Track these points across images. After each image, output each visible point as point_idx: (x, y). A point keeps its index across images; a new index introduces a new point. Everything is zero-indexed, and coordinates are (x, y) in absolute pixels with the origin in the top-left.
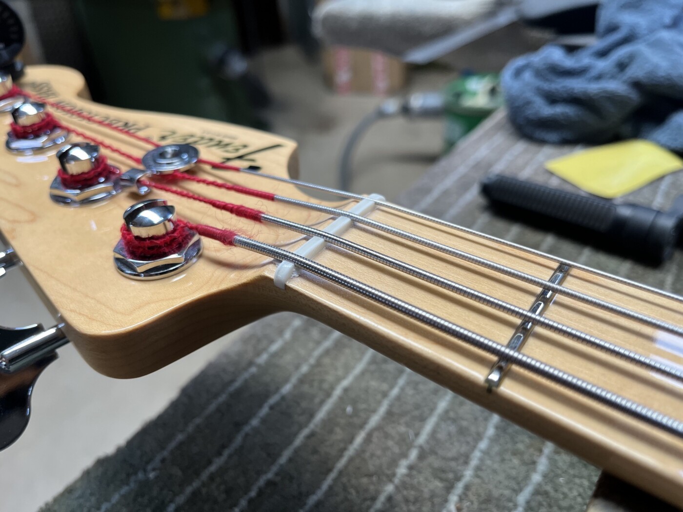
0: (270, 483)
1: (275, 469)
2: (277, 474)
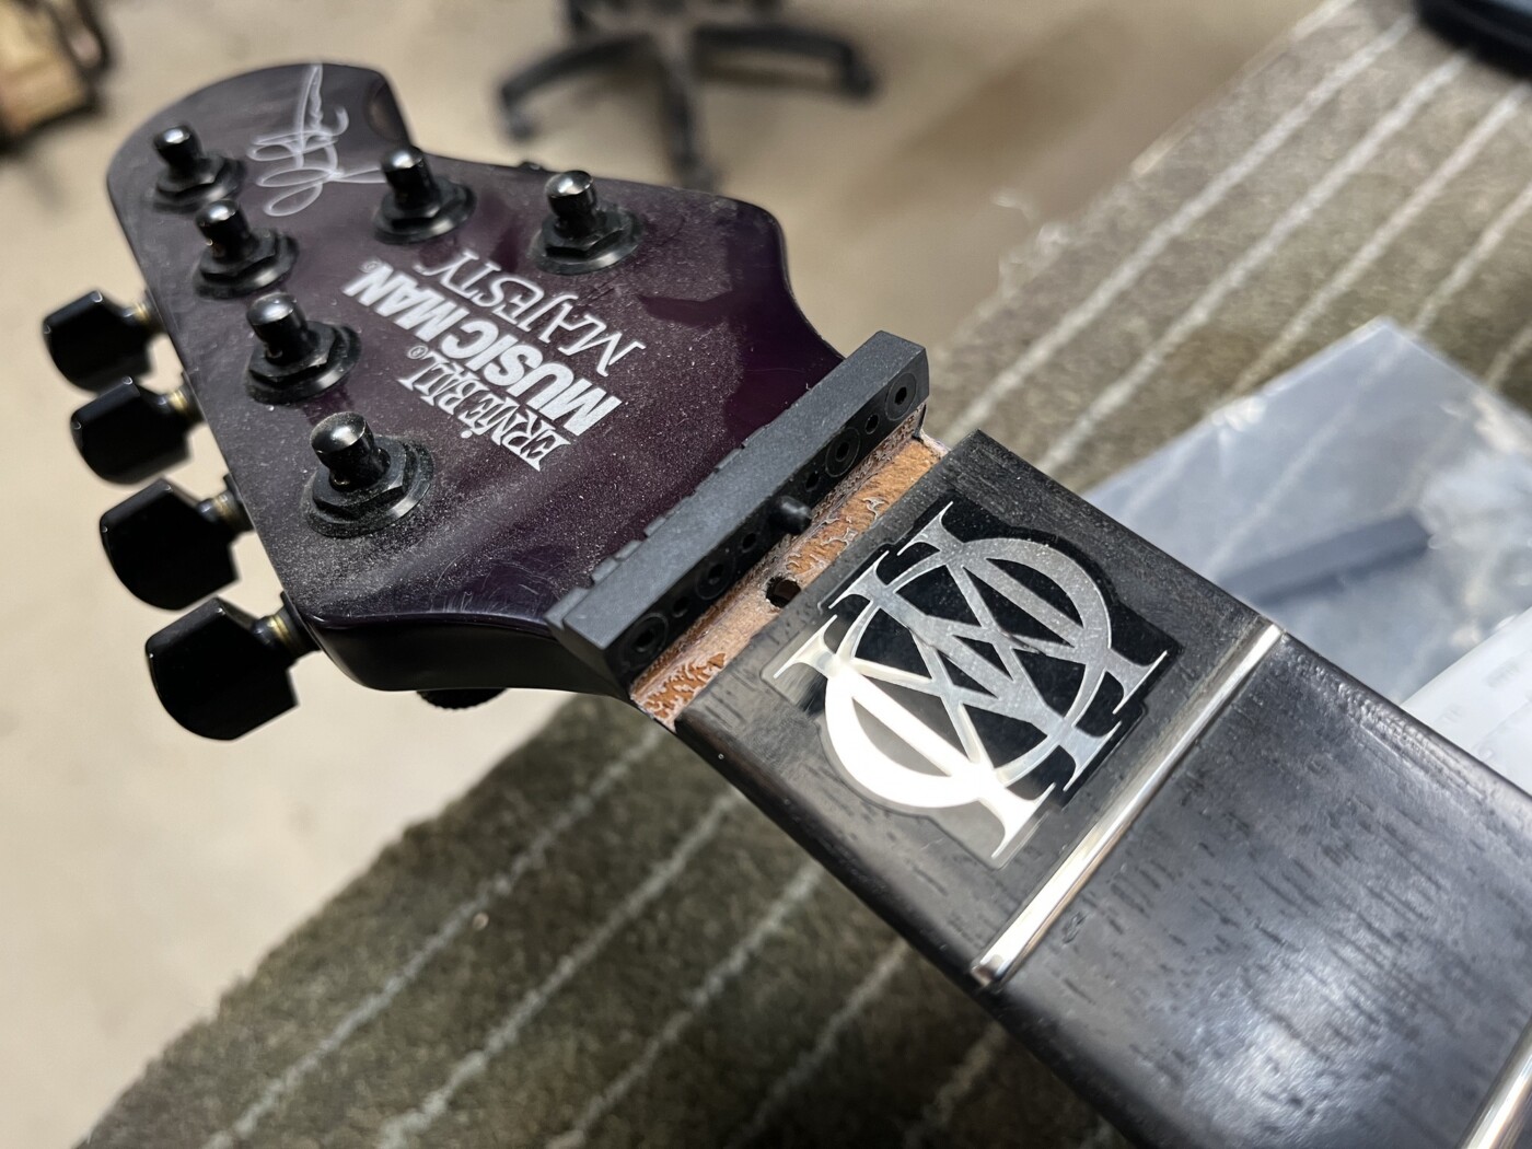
0: (772, 942)
1: (779, 910)
2: (786, 921)
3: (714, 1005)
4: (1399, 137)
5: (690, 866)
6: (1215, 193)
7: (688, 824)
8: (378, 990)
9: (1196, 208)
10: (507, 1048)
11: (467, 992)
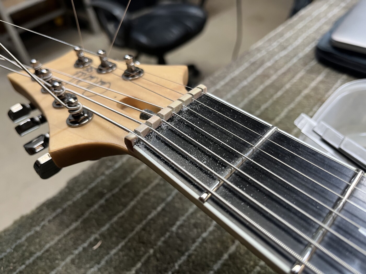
3: (79, 254)
4: (269, 68)
5: (81, 222)
6: (227, 79)
7: (83, 214)
8: (5, 252)
9: (222, 83)
10: (30, 264)
11: (24, 251)
